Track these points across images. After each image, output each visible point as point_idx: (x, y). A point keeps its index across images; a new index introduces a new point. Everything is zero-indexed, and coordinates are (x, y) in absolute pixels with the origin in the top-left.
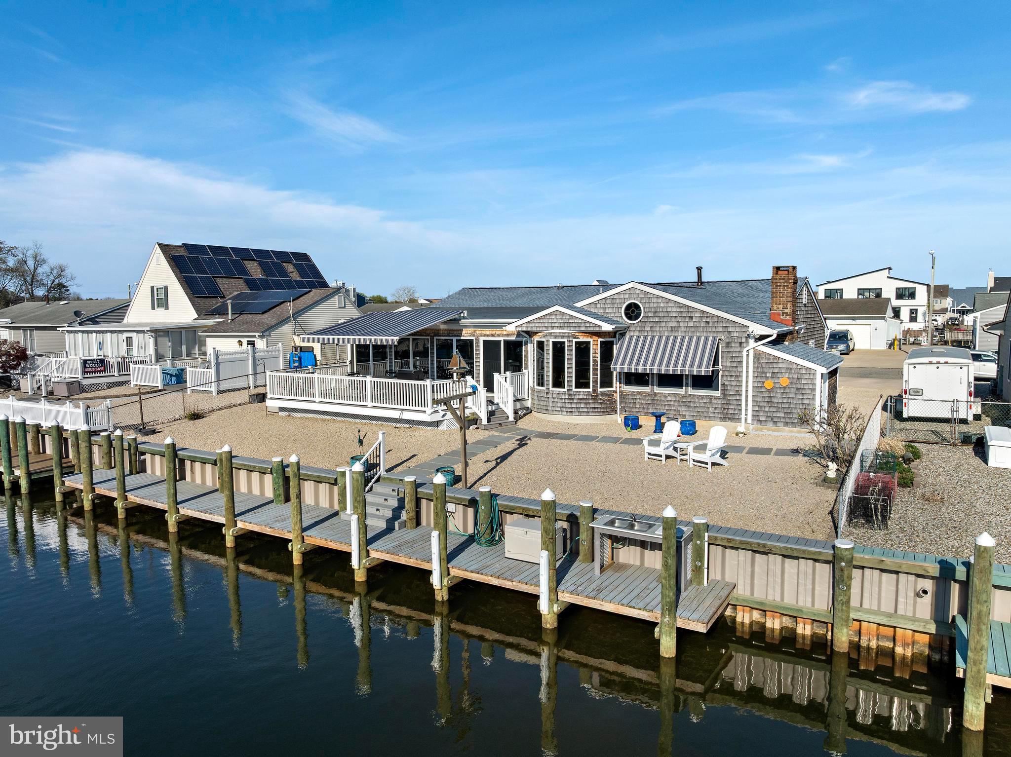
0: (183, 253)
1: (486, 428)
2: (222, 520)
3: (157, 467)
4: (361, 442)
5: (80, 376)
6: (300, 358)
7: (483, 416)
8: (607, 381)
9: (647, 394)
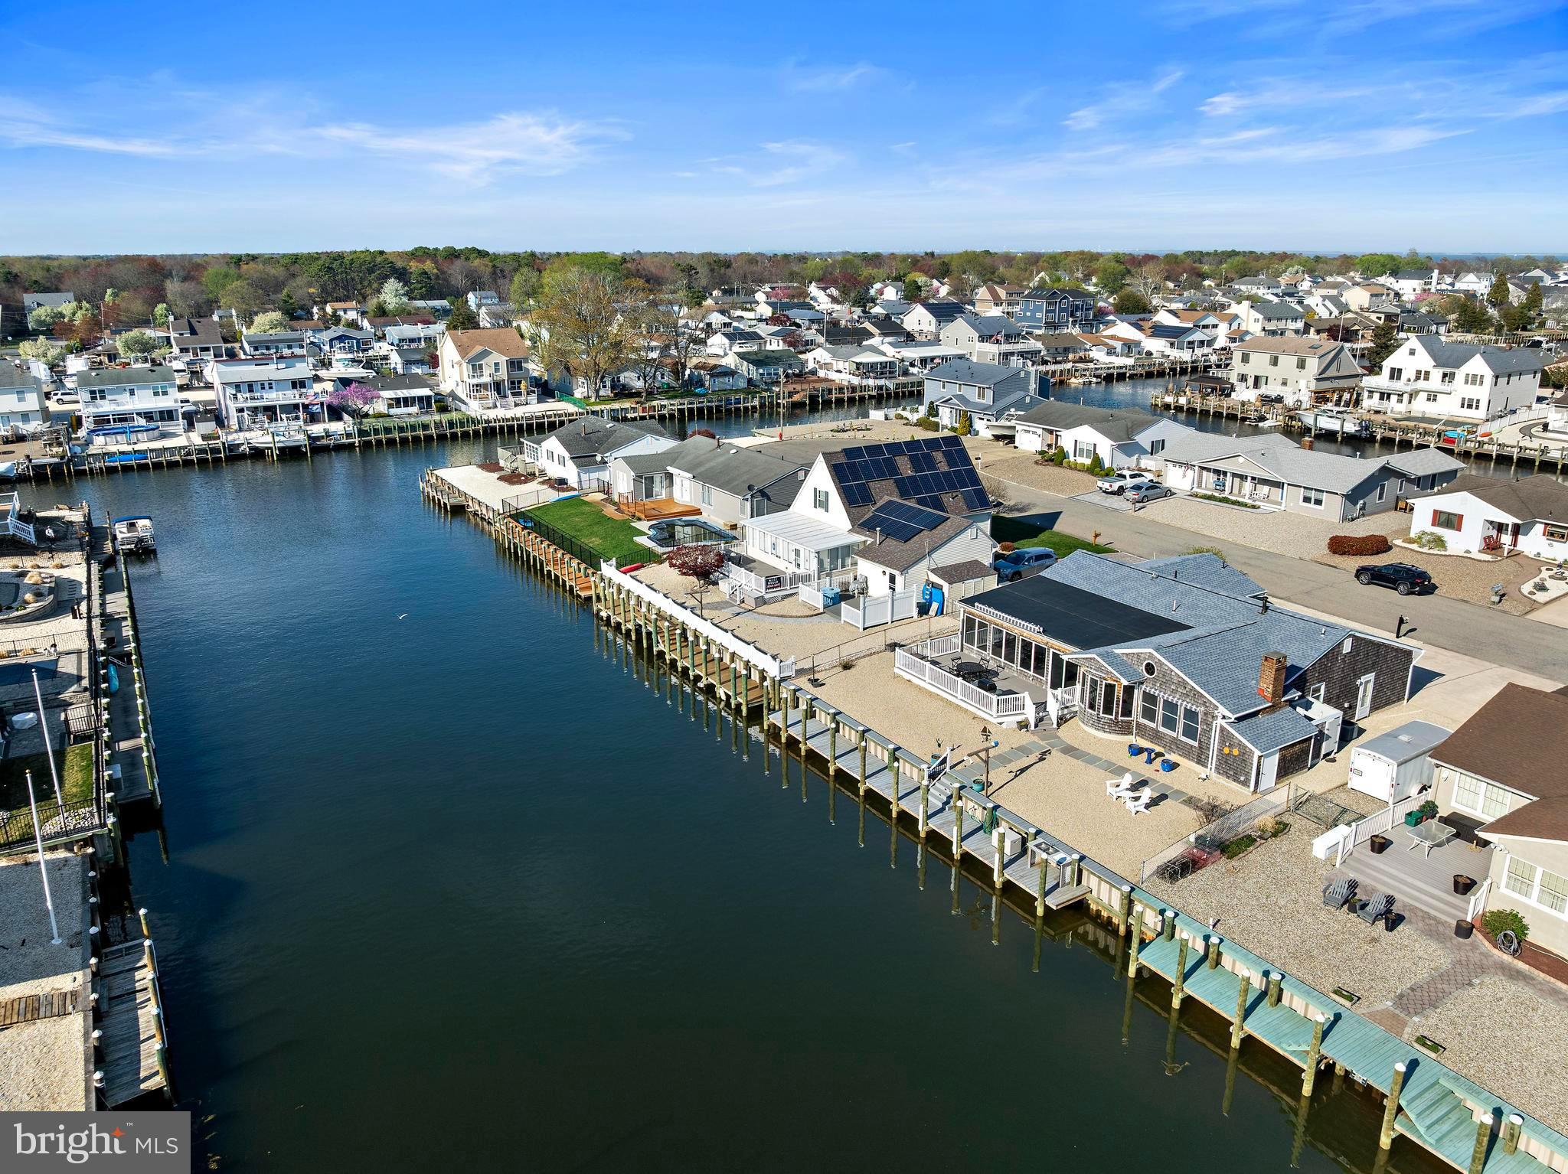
0: (843, 460)
2: (859, 778)
4: (939, 745)
5: (763, 591)
6: (931, 593)
7: (1032, 722)
8: (1127, 712)
9: (1153, 729)
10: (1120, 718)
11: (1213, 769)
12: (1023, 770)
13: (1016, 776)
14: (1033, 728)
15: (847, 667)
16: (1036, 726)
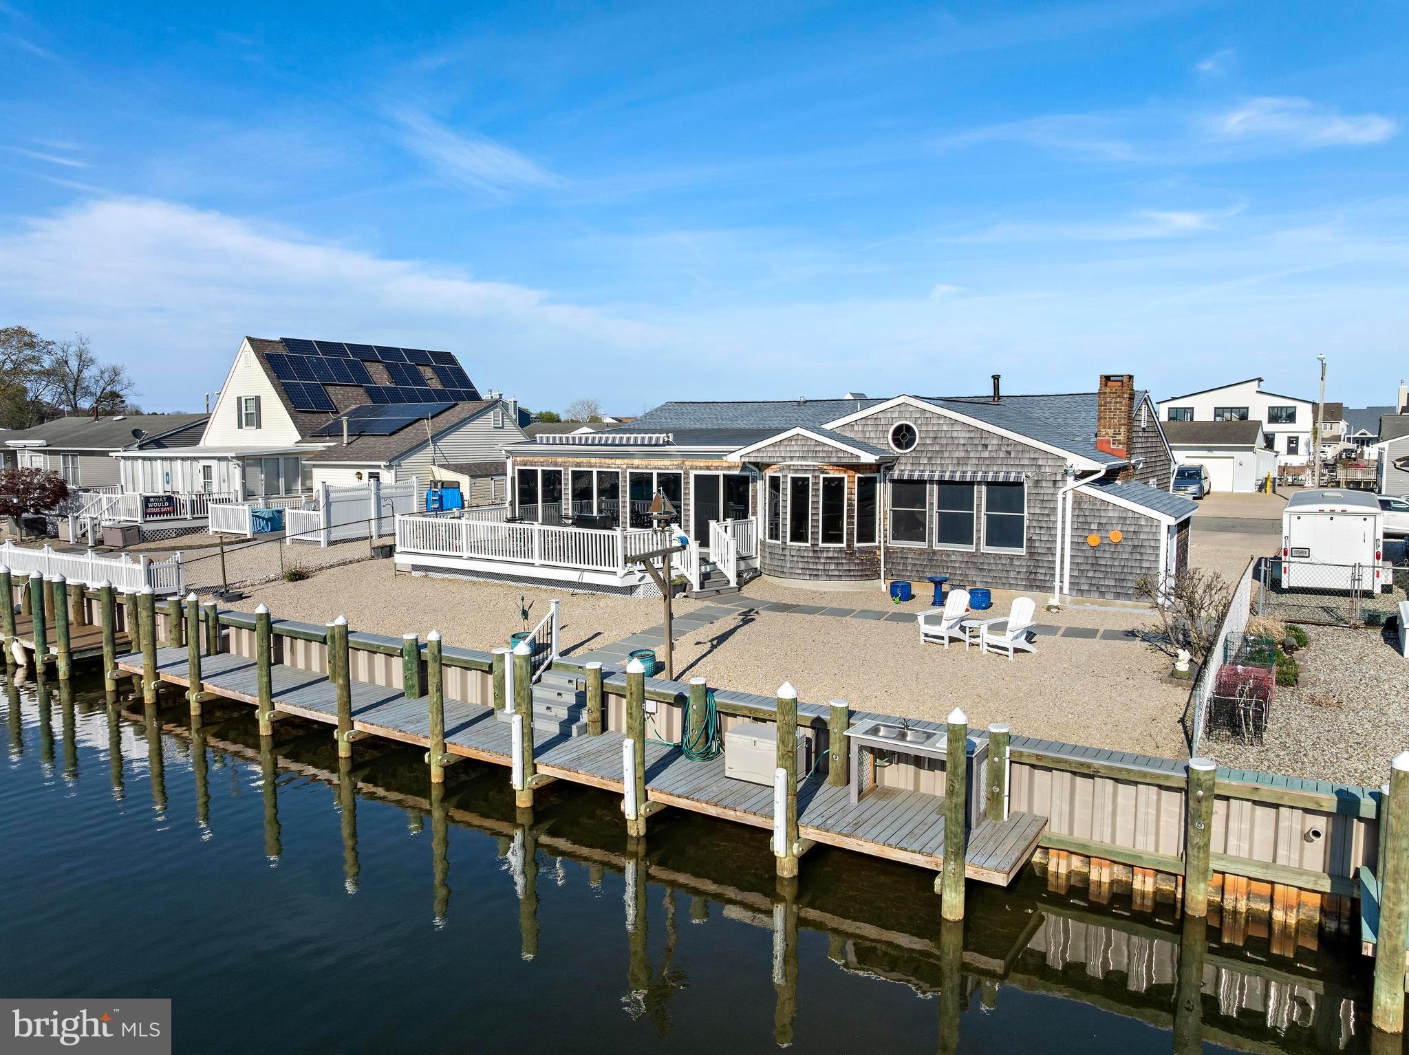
0: (282, 351)
1: (698, 597)
2: (333, 720)
3: (245, 646)
4: (525, 614)
5: (139, 519)
6: (441, 497)
7: (695, 581)
8: (866, 533)
9: (922, 552)
10: (856, 545)
11: (1066, 590)
12: (722, 638)
13: (713, 647)
14: (696, 588)
15: (297, 576)
16: (702, 586)
